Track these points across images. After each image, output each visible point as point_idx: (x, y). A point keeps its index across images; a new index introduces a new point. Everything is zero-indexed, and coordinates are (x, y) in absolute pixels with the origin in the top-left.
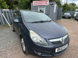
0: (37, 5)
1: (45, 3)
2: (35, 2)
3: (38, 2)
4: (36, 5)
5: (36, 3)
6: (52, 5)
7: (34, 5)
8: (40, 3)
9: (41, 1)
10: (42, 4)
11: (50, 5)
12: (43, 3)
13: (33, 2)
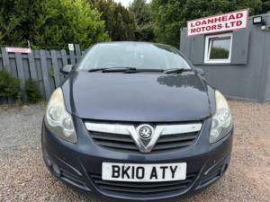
0: (201, 32)
1: (232, 20)
2: (194, 22)
3: (205, 22)
4: (197, 33)
5: (196, 27)
6: (263, 27)
7: (190, 34)
8: (214, 24)
9: (218, 18)
10: (220, 26)
11: (254, 29)
12: (223, 23)
13: (189, 23)
